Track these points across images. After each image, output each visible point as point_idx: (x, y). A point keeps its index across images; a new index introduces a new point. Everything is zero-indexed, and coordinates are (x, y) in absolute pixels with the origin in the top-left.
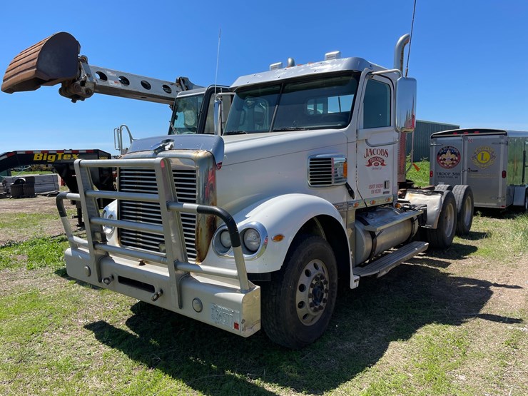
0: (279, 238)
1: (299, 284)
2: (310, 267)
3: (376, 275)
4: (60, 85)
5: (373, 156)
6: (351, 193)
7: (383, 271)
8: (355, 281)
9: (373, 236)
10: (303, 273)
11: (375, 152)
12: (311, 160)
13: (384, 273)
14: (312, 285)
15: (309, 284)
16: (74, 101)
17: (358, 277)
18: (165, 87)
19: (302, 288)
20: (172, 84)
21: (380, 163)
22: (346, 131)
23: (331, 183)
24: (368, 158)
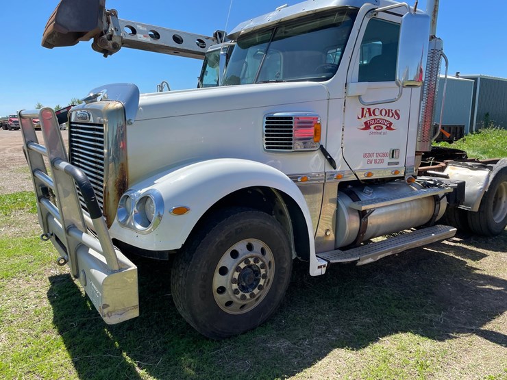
0: (180, 211)
1: (219, 266)
2: (240, 247)
3: (355, 262)
4: (92, 40)
5: (373, 117)
6: (332, 162)
7: (367, 258)
8: (319, 267)
9: (363, 215)
10: (228, 254)
11: (377, 112)
12: (269, 118)
13: (370, 260)
14: (238, 269)
15: (234, 267)
16: (105, 56)
17: (326, 263)
18: (200, 41)
19: (223, 271)
20: (208, 38)
21: (385, 127)
22: (327, 85)
23: (291, 148)
24: (364, 120)
